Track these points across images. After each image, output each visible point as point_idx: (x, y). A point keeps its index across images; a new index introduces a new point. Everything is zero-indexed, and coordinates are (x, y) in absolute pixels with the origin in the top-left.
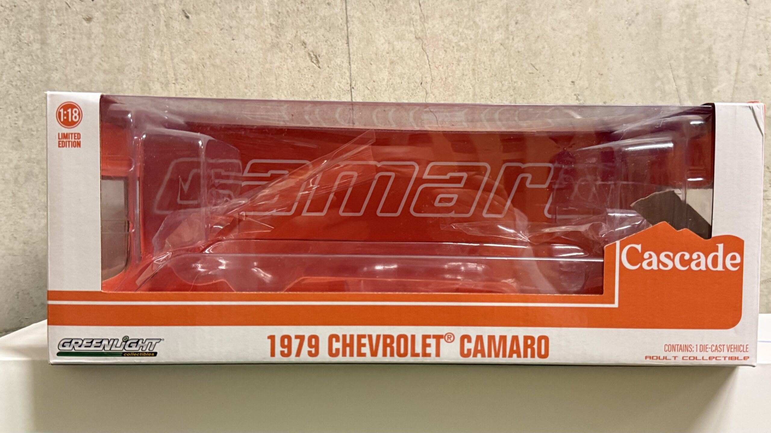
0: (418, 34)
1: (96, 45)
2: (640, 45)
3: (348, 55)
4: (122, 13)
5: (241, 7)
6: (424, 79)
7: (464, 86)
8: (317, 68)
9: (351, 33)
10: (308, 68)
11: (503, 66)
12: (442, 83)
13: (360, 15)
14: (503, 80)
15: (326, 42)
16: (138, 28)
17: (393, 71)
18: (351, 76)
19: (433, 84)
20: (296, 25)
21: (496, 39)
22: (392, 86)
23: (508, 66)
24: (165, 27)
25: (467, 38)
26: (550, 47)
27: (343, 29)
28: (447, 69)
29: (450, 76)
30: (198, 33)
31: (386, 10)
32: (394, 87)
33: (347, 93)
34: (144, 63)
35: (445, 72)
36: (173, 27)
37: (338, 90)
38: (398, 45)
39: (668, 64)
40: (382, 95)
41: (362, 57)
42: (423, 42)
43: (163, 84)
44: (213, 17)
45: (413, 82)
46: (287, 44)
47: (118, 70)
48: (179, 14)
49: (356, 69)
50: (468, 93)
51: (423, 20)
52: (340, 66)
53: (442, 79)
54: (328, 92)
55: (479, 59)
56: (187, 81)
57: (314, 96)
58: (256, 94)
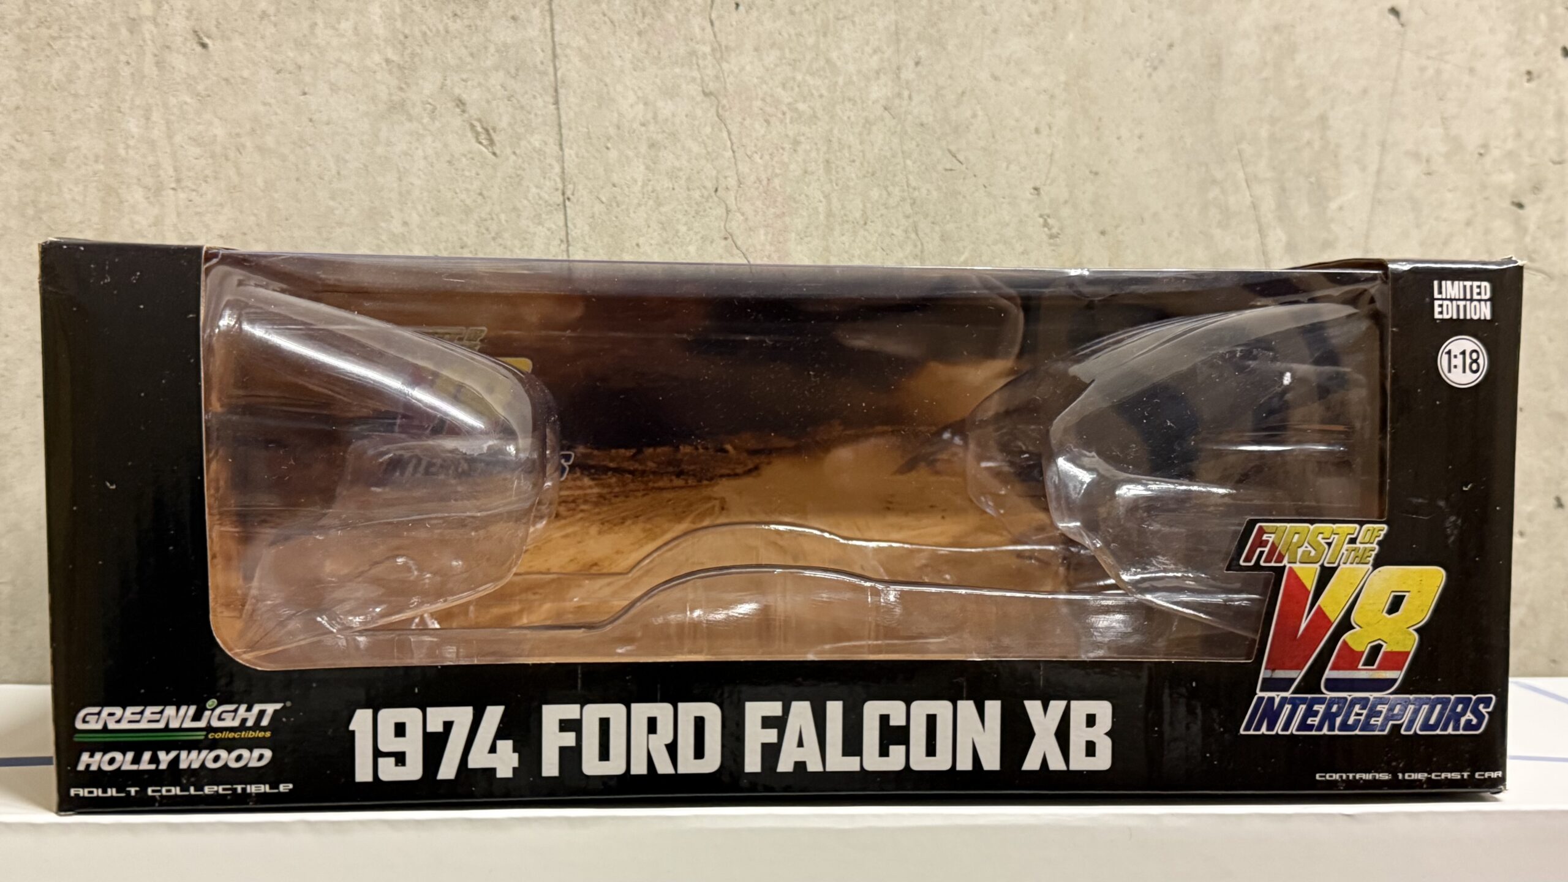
0: (708, 85)
2: (1177, 111)
3: (556, 129)
4: (61, 37)
5: (321, 25)
6: (722, 180)
7: (807, 196)
8: (490, 156)
9: (563, 82)
10: (471, 155)
11: (889, 154)
12: (761, 190)
13: (583, 42)
14: (888, 183)
15: (509, 100)
16: (95, 69)
17: (654, 163)
18: (563, 172)
19: (741, 192)
20: (443, 62)
21: (874, 96)
22: (654, 195)
23: (900, 154)
24: (155, 68)
25: (812, 95)
26: (987, 115)
27: (545, 73)
28: (772, 159)
29: (777, 175)
30: (227, 80)
31: (640, 33)
32: (658, 198)
33: (556, 210)
34: (108, 144)
35: (766, 167)
36: (173, 68)
37: (537, 204)
38: (666, 108)
39: (1235, 152)
40: (632, 215)
41: (589, 133)
42: (719, 102)
43: (150, 190)
44: (260, 45)
45: (698, 188)
46: (423, 103)
47: (51, 159)
48: (186, 39)
49: (576, 159)
50: (816, 211)
51: (718, 55)
52: (539, 151)
53: (760, 181)
54: (515, 209)
55: (839, 139)
56: (204, 184)
57: (483, 215)
58: (354, 211)
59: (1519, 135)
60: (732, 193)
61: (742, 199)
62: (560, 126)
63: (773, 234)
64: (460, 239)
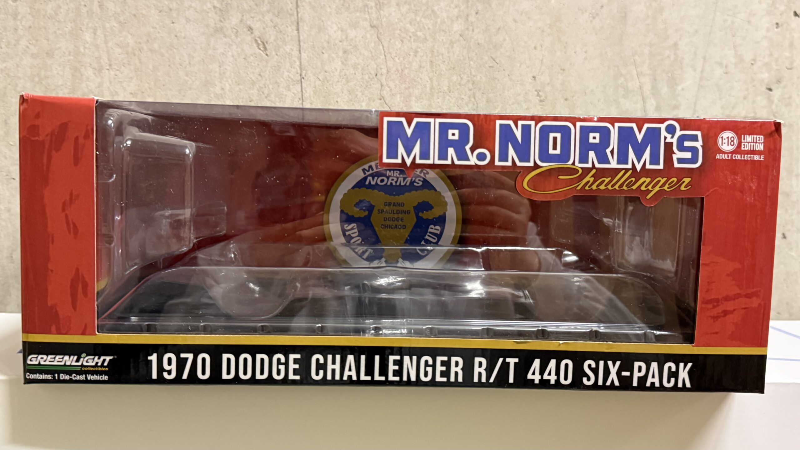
0: (373, 22)
1: (23, 26)
2: (604, 39)
3: (298, 43)
6: (379, 69)
7: (421, 79)
8: (265, 56)
9: (301, 19)
10: (255, 55)
11: (462, 58)
12: (398, 75)
14: (461, 73)
15: (274, 28)
16: (69, 8)
17: (346, 61)
18: (301, 65)
19: (388, 76)
20: (242, 8)
21: (455, 29)
22: (345, 77)
23: (467, 59)
24: (98, 8)
25: (424, 28)
26: (511, 40)
27: (293, 15)
28: (404, 60)
29: (406, 68)
30: (135, 15)
32: (347, 78)
33: (297, 83)
34: (75, 46)
35: (401, 63)
36: (108, 9)
39: (633, 61)
40: (335, 87)
42: (378, 31)
43: (96, 69)
45: (368, 74)
46: (232, 28)
47: (47, 53)
49: (307, 58)
50: (425, 86)
51: (378, 7)
52: (290, 54)
53: (397, 70)
54: (276, 82)
55: (437, 50)
56: (123, 67)
57: (261, 85)
58: (197, 82)
59: (771, 55)
60: (384, 77)
61: (389, 80)
62: (299, 41)
63: (404, 97)
64: (250, 97)
